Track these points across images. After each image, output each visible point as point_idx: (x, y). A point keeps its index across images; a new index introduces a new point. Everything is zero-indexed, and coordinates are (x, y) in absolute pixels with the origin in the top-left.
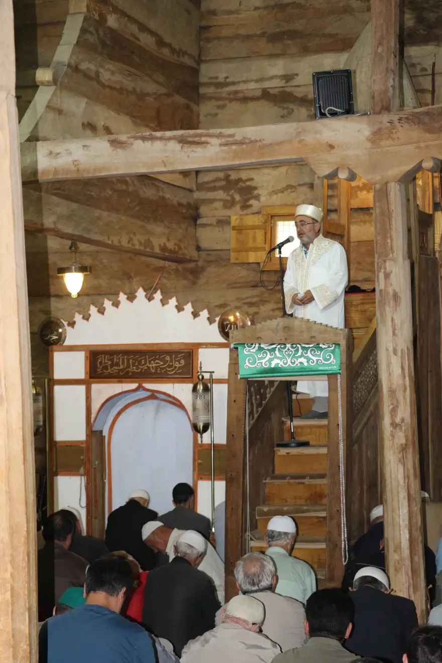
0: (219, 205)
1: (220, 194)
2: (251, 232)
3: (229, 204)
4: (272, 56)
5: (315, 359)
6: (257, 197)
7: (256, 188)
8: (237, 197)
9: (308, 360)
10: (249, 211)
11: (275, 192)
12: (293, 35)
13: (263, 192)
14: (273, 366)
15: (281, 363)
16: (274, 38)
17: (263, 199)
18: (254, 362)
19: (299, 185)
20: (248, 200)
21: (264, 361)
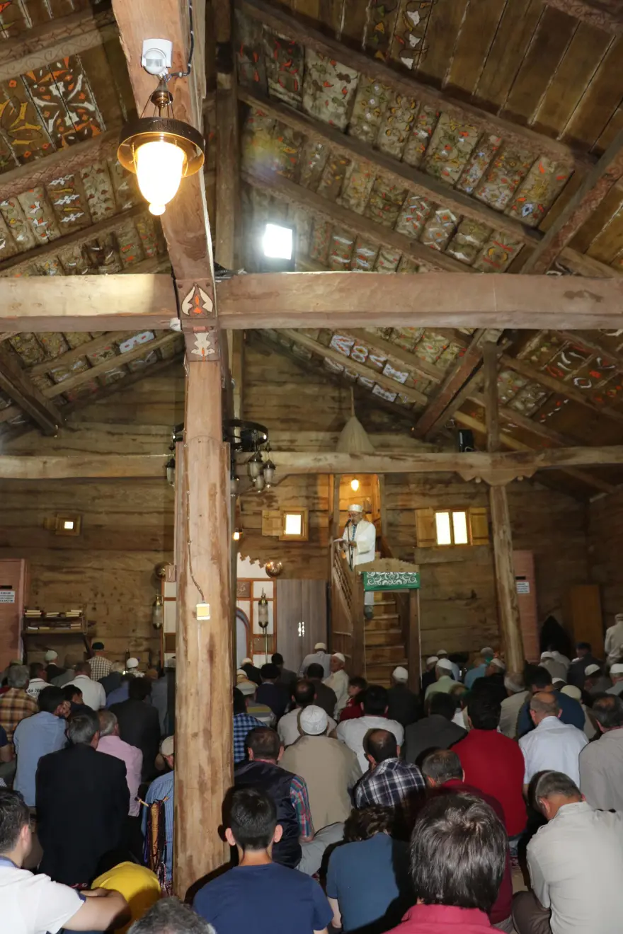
0: (254, 504)
1: (255, 499)
2: (274, 520)
3: (260, 504)
4: (283, 430)
5: (406, 580)
6: (276, 501)
7: (275, 497)
8: (265, 501)
9: (402, 581)
10: (271, 508)
11: (286, 499)
12: (295, 421)
13: (280, 499)
14: (383, 584)
15: (388, 583)
16: (284, 421)
17: (279, 502)
18: (373, 582)
19: (300, 496)
20: (271, 502)
21: (378, 581)
